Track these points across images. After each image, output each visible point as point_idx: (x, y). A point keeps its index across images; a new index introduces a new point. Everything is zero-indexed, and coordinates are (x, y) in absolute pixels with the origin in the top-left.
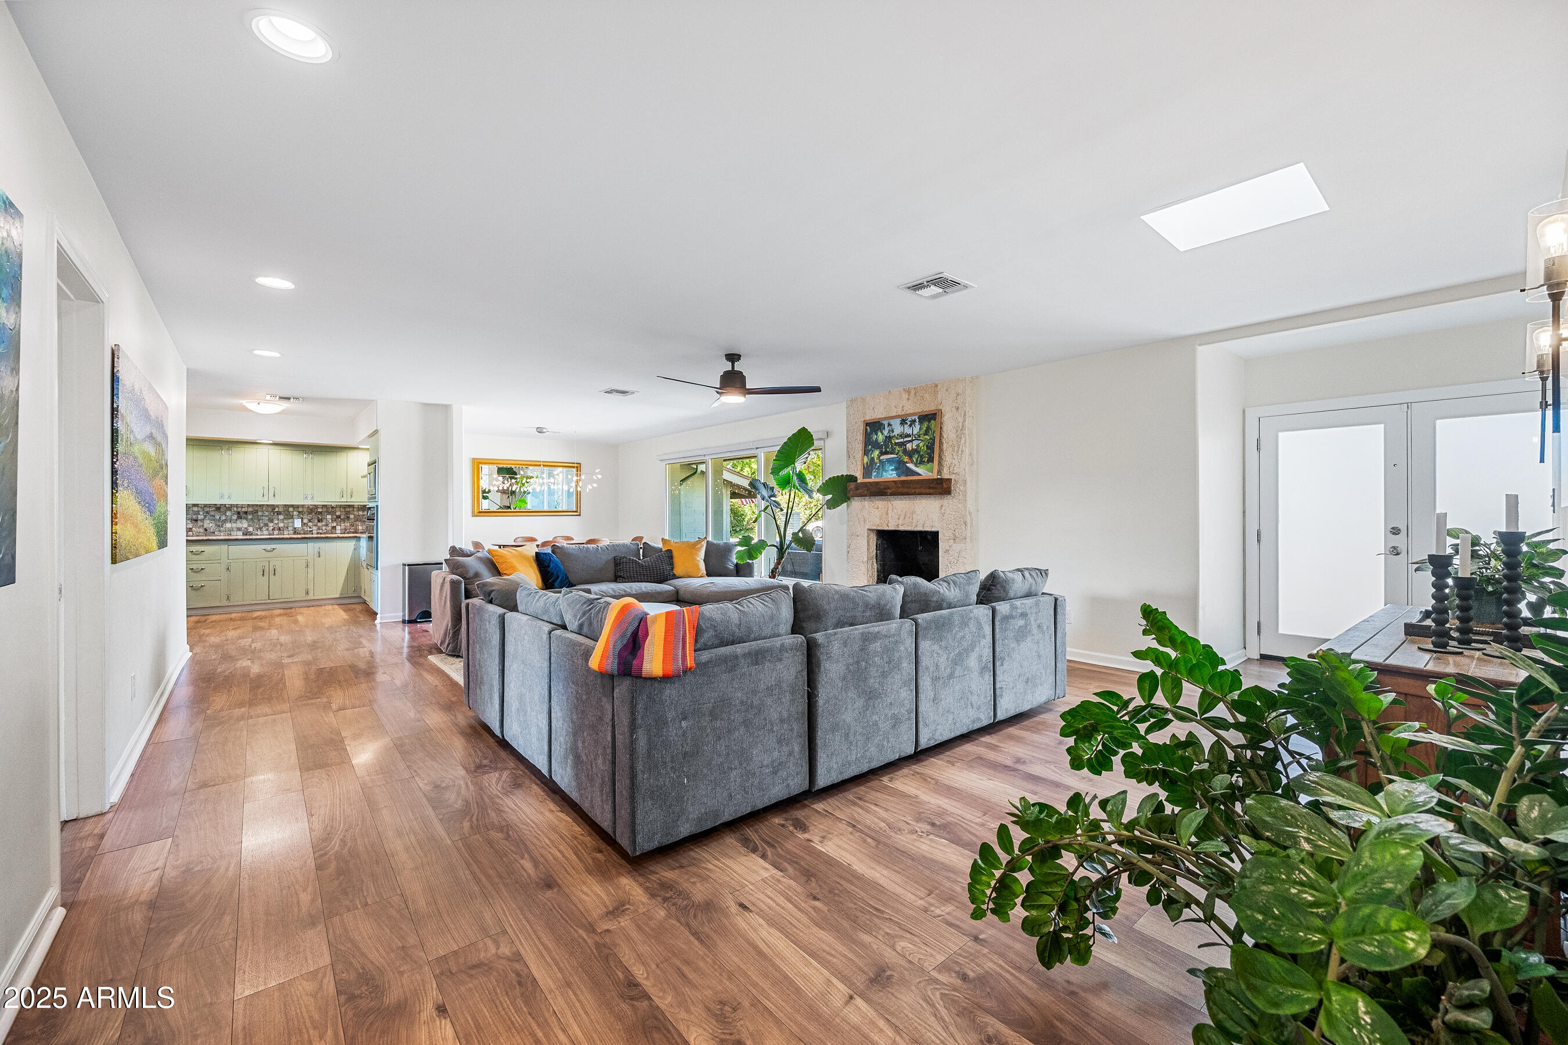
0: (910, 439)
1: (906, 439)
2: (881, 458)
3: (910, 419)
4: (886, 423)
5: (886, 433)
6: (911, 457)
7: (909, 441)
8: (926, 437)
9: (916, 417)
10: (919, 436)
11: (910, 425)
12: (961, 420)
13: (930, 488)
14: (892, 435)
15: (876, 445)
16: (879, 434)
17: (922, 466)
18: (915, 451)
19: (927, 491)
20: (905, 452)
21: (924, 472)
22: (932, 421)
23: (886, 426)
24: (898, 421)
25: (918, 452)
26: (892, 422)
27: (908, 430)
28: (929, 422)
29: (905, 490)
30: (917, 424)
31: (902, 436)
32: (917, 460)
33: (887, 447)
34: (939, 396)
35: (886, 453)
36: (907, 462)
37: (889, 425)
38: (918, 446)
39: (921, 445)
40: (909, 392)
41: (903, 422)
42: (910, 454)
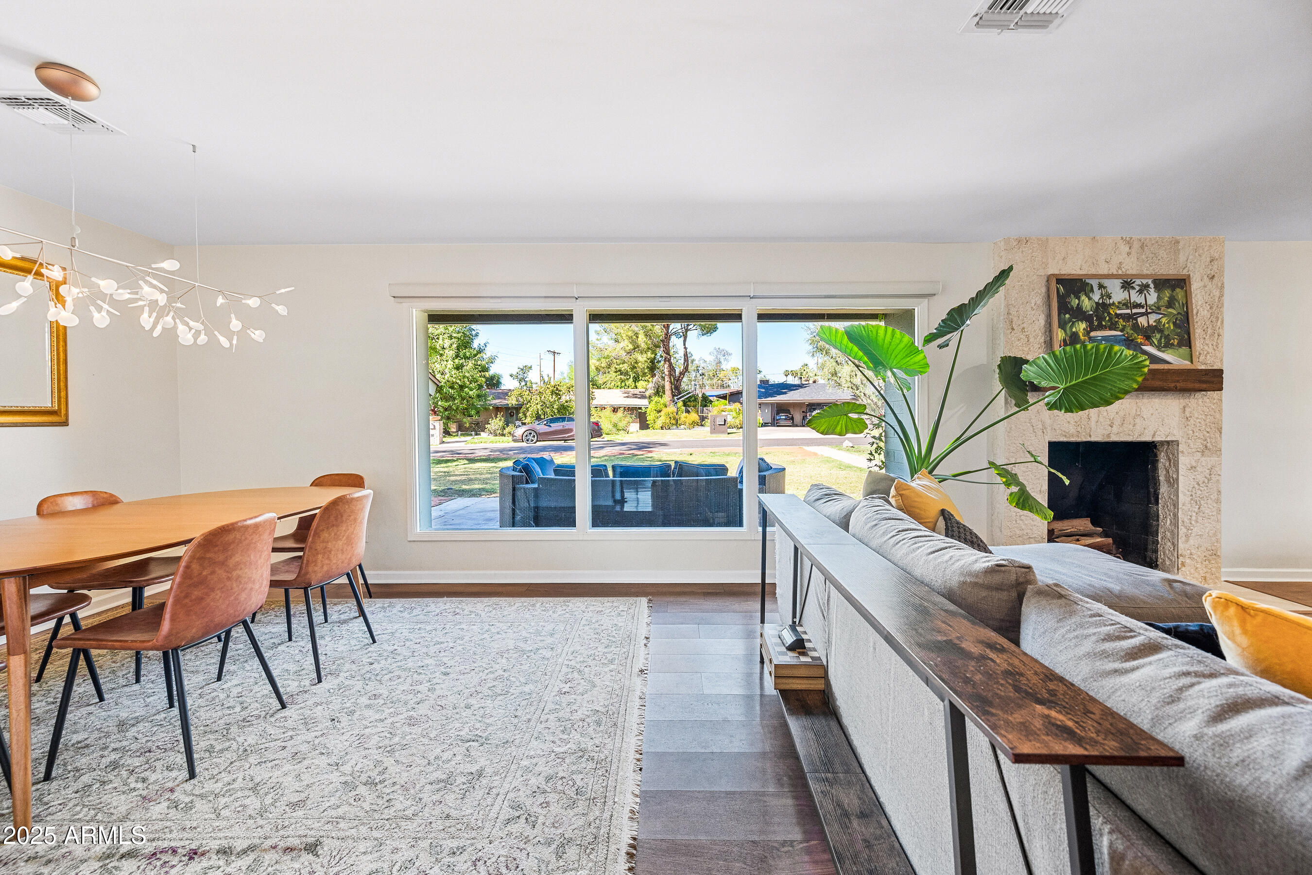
0: (1143, 310)
1: (1134, 311)
2: (1093, 334)
3: (1138, 282)
4: (1094, 283)
5: (1096, 297)
6: (1148, 338)
7: (1142, 314)
8: (1170, 310)
9: (1150, 282)
10: (1159, 308)
11: (1140, 292)
12: (1217, 293)
13: (1201, 382)
14: (1108, 301)
15: (1079, 314)
16: (1083, 297)
17: (1170, 351)
18: (1157, 328)
19: (1197, 385)
20: (1136, 327)
21: (1174, 359)
22: (1178, 290)
23: (1096, 288)
24: (1118, 283)
25: (1161, 331)
26: (1106, 282)
27: (1136, 298)
28: (1173, 290)
29: (1158, 383)
30: (1152, 290)
31: (1127, 304)
32: (1159, 341)
33: (1100, 319)
34: (1182, 258)
35: (1100, 327)
36: (1142, 344)
37: (1101, 286)
38: (1158, 321)
39: (1164, 320)
40: (1129, 242)
41: (1127, 285)
42: (1148, 333)
